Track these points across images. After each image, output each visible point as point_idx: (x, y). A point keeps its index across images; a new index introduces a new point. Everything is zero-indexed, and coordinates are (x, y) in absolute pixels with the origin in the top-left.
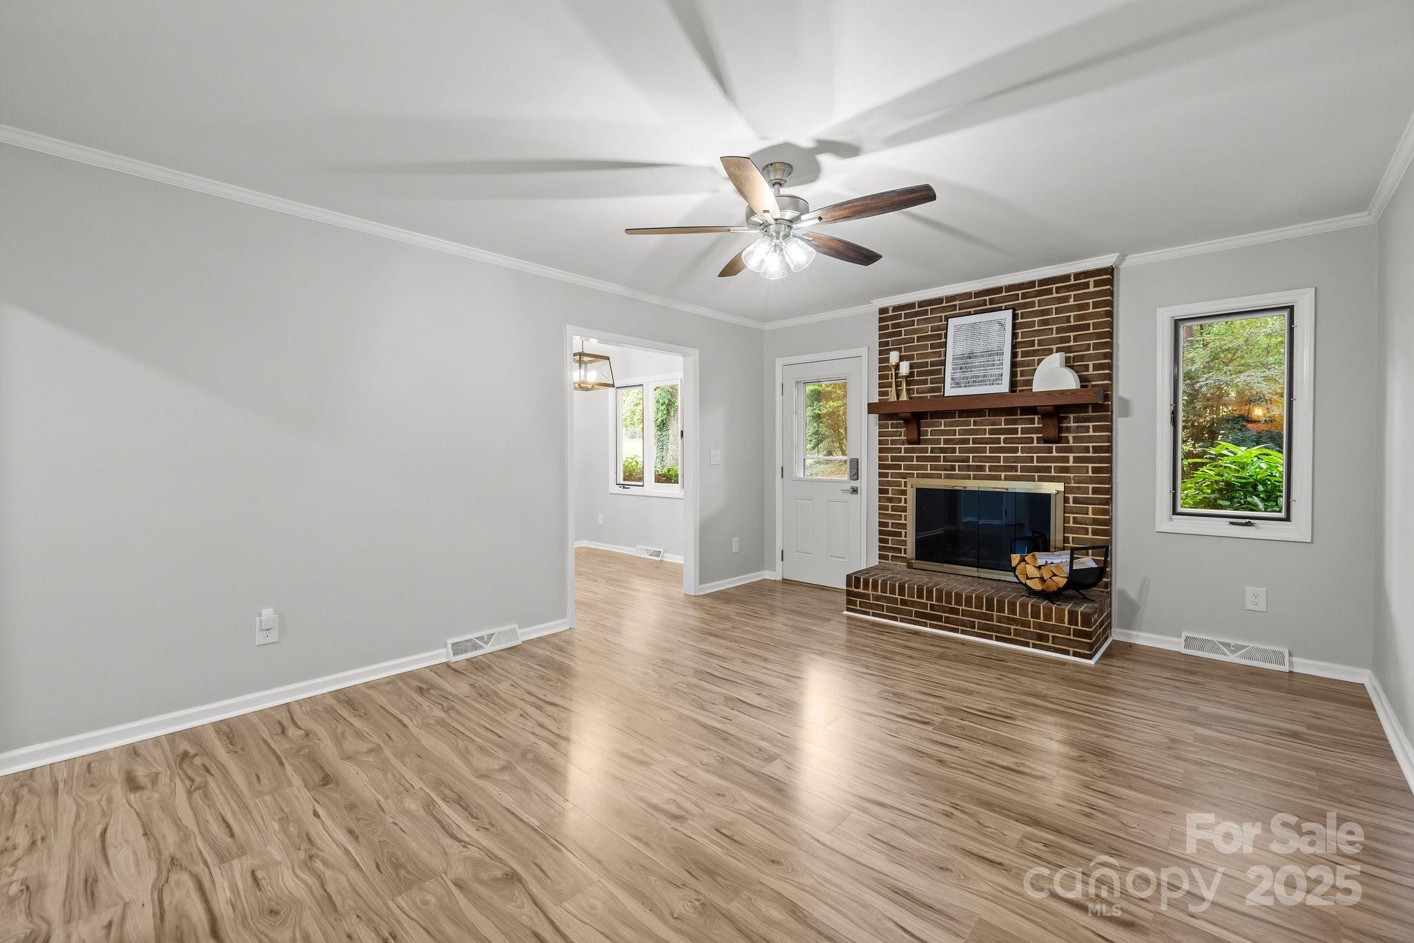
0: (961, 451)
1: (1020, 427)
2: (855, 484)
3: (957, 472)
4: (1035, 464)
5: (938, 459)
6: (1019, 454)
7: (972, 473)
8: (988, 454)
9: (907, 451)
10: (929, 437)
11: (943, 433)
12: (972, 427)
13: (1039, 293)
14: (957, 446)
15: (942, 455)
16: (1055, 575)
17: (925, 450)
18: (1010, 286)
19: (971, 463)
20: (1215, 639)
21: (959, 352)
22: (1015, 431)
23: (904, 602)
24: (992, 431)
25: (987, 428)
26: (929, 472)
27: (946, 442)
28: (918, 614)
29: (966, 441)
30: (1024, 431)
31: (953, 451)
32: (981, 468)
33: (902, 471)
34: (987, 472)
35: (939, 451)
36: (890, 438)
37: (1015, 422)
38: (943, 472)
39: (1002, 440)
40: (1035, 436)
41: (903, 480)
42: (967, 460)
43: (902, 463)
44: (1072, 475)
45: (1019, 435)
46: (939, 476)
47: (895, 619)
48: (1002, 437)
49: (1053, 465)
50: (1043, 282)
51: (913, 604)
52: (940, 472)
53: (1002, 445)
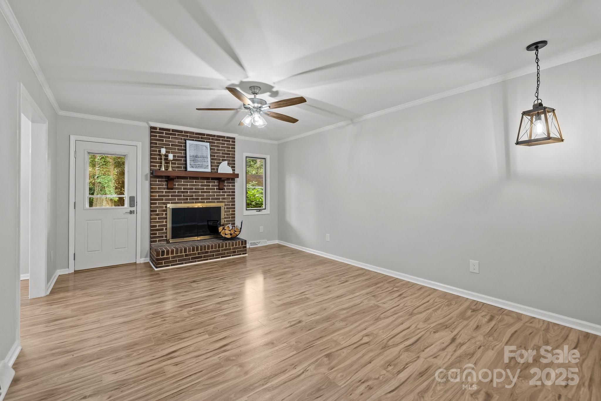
0: (190, 192)
1: (211, 184)
2: (132, 209)
3: (189, 201)
4: (216, 197)
5: (181, 196)
6: (211, 194)
7: (194, 201)
8: (200, 194)
9: (166, 192)
10: (177, 187)
11: (183, 185)
12: (194, 183)
13: (217, 140)
14: (189, 191)
15: (182, 194)
16: (235, 231)
17: (175, 192)
18: (208, 134)
19: (194, 197)
20: (255, 242)
21: (192, 154)
22: (209, 186)
23: (186, 255)
24: (202, 186)
25: (200, 184)
26: (177, 201)
27: (184, 189)
28: (192, 258)
29: (192, 189)
30: (212, 186)
31: (187, 192)
32: (198, 199)
33: (164, 201)
34: (200, 200)
35: (181, 192)
36: (157, 187)
37: (209, 182)
38: (183, 201)
39: (205, 189)
40: (215, 187)
41: (164, 205)
42: (192, 196)
43: (164, 198)
44: (226, 200)
45: (211, 187)
46: (181, 203)
47: (182, 264)
48: (205, 187)
49: (221, 197)
50: (218, 136)
51: (190, 255)
52: (182, 201)
53: (205, 190)
